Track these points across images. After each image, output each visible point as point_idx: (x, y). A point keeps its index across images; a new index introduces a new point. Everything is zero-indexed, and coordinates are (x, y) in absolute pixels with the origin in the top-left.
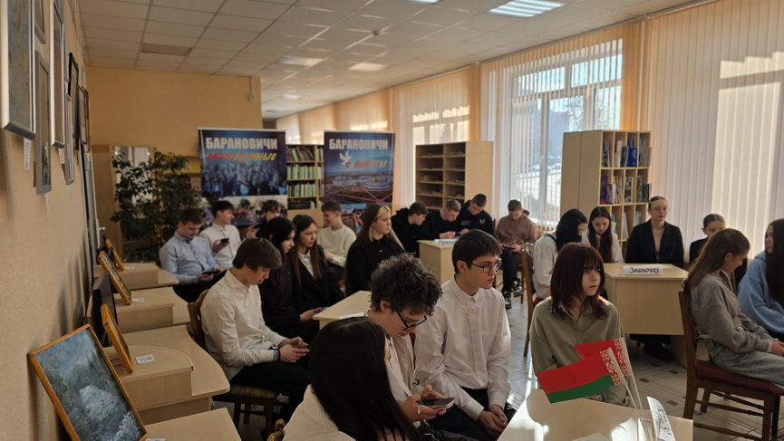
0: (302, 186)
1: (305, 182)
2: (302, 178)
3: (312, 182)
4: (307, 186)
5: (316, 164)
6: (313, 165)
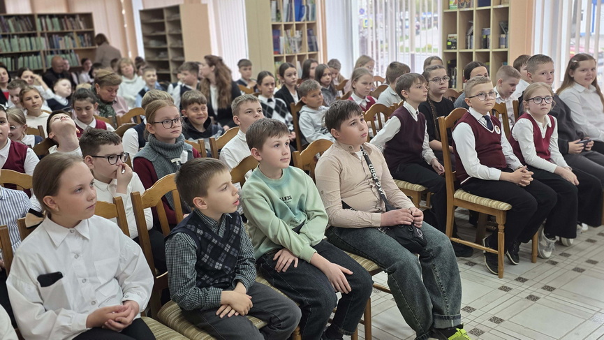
0: (26, 58)
1: (28, 54)
2: (24, 50)
3: (36, 53)
4: (31, 58)
5: (39, 34)
6: (35, 35)
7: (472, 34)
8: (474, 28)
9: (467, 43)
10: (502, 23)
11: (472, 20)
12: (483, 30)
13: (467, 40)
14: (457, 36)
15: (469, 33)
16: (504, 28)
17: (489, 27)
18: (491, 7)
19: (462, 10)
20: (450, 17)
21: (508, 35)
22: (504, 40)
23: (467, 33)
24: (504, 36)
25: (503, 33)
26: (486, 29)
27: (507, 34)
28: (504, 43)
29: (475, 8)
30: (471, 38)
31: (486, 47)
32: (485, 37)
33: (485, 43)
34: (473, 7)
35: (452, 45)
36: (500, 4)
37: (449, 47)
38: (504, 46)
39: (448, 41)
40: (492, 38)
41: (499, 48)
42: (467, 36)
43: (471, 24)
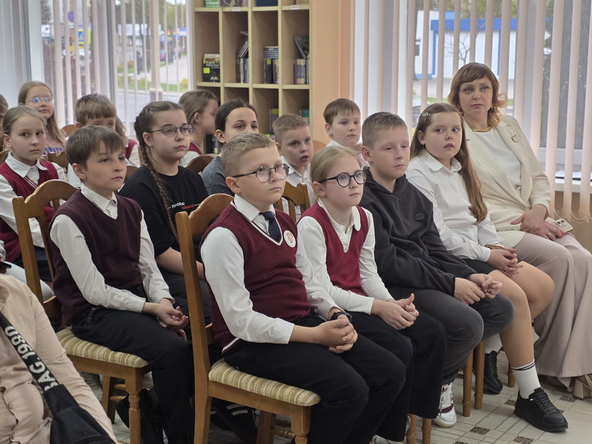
7: (246, 56)
8: (250, 45)
9: (238, 72)
10: (299, 39)
11: (246, 29)
12: (265, 49)
13: (238, 66)
14: (219, 57)
15: (242, 54)
16: (301, 49)
17: (277, 45)
18: (279, 8)
19: (227, 9)
20: (206, 23)
21: (310, 62)
22: (303, 69)
23: (237, 54)
24: (301, 62)
25: (301, 57)
26: (271, 48)
27: (307, 59)
28: (303, 74)
29: (250, 7)
30: (245, 63)
31: (272, 81)
32: (269, 62)
33: (269, 74)
34: (247, 5)
35: (211, 75)
36: (295, 4)
37: (206, 78)
38: (303, 80)
39: (204, 66)
40: (281, 65)
41: (295, 83)
42: (237, 58)
43: (245, 38)
